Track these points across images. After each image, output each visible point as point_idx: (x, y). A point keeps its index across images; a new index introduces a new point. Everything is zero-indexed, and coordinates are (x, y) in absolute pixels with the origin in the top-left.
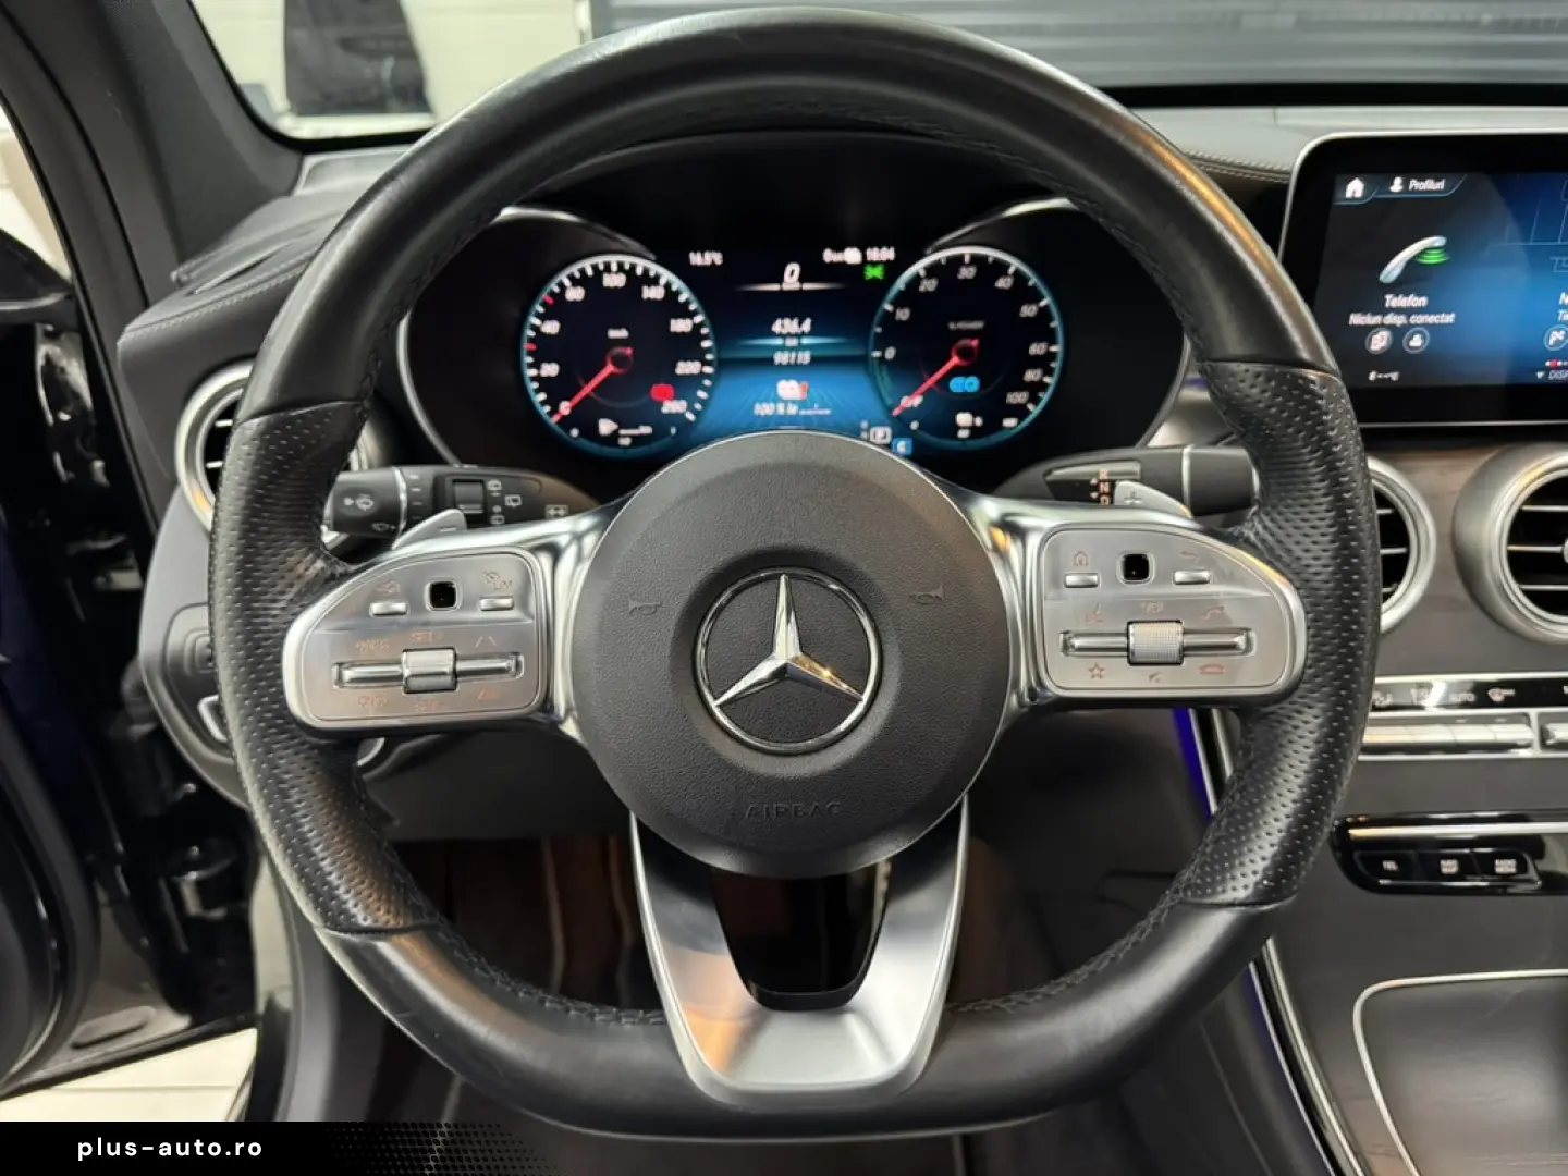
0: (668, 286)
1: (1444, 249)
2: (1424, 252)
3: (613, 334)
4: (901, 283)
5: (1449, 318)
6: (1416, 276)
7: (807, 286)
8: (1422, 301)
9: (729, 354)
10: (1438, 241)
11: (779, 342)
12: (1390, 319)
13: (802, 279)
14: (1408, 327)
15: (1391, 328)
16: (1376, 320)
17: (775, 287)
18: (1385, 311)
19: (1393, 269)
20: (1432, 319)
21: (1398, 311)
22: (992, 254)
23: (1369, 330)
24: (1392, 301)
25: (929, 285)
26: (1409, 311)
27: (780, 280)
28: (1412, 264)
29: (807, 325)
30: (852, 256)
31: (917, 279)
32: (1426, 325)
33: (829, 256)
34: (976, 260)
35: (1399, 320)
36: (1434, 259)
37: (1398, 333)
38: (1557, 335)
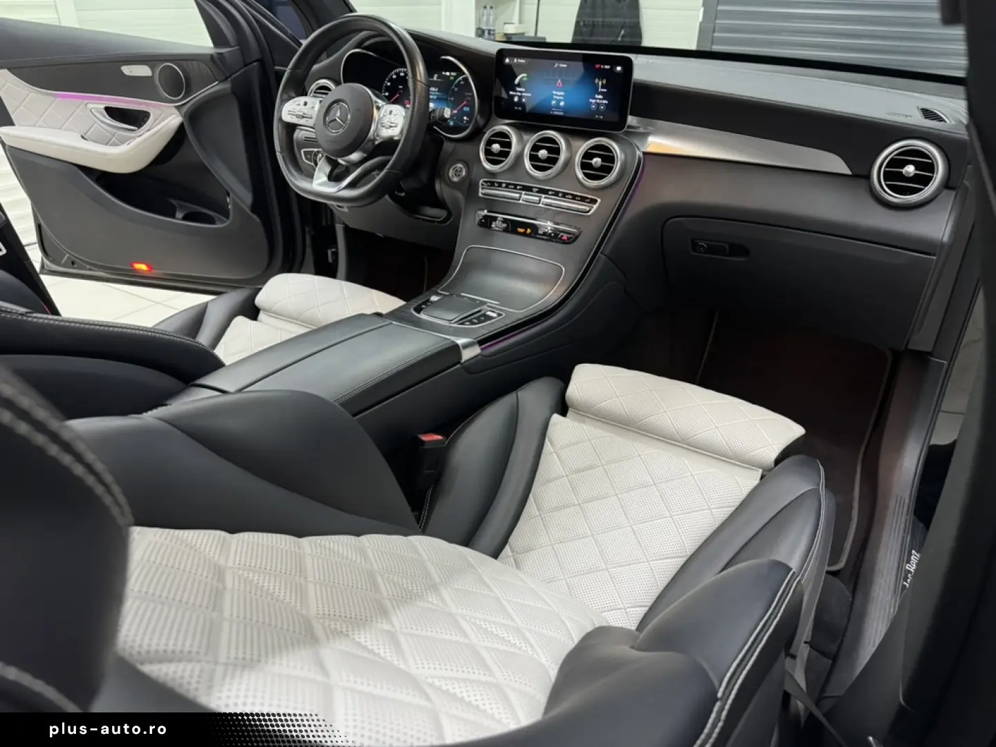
1: (527, 77)
4: (457, 81)
5: (529, 95)
6: (522, 83)
7: (438, 80)
8: (524, 90)
10: (525, 75)
14: (521, 96)
15: (518, 96)
16: (514, 93)
18: (516, 91)
19: (517, 81)
20: (526, 94)
23: (514, 96)
24: (518, 89)
25: (462, 83)
26: (521, 92)
27: (434, 77)
28: (521, 80)
29: (437, 90)
30: (448, 74)
31: (460, 81)
33: (443, 73)
35: (519, 94)
36: (525, 79)
38: (554, 102)
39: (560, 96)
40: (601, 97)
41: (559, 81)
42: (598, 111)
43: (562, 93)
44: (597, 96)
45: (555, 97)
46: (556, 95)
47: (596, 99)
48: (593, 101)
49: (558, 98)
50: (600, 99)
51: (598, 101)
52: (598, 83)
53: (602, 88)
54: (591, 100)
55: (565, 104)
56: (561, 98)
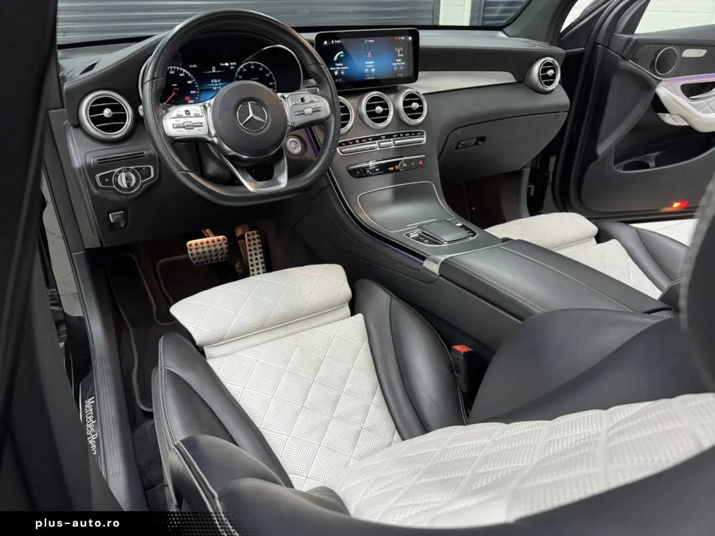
0: (185, 73)
1: (343, 54)
2: (340, 54)
3: (173, 85)
4: (238, 70)
5: (347, 68)
6: (340, 60)
7: (218, 72)
8: (342, 64)
9: (202, 88)
10: (342, 52)
11: (213, 85)
13: (216, 70)
14: (341, 70)
15: (338, 70)
16: (334, 69)
17: (210, 72)
18: (336, 67)
19: (335, 58)
21: (338, 66)
22: (257, 63)
23: (334, 71)
25: (245, 70)
27: (211, 70)
28: (339, 57)
29: (219, 81)
30: (227, 64)
31: (242, 69)
32: (345, 69)
33: (221, 64)
34: (254, 64)
35: (339, 68)
36: (342, 56)
37: (339, 71)
38: (367, 70)
39: (371, 64)
40: (400, 60)
41: (370, 53)
42: (399, 71)
43: (373, 62)
44: (397, 60)
45: (367, 66)
46: (368, 64)
47: (397, 62)
48: (395, 64)
49: (370, 66)
50: (400, 62)
51: (398, 64)
52: (398, 51)
53: (400, 54)
54: (393, 64)
55: (375, 70)
56: (371, 66)
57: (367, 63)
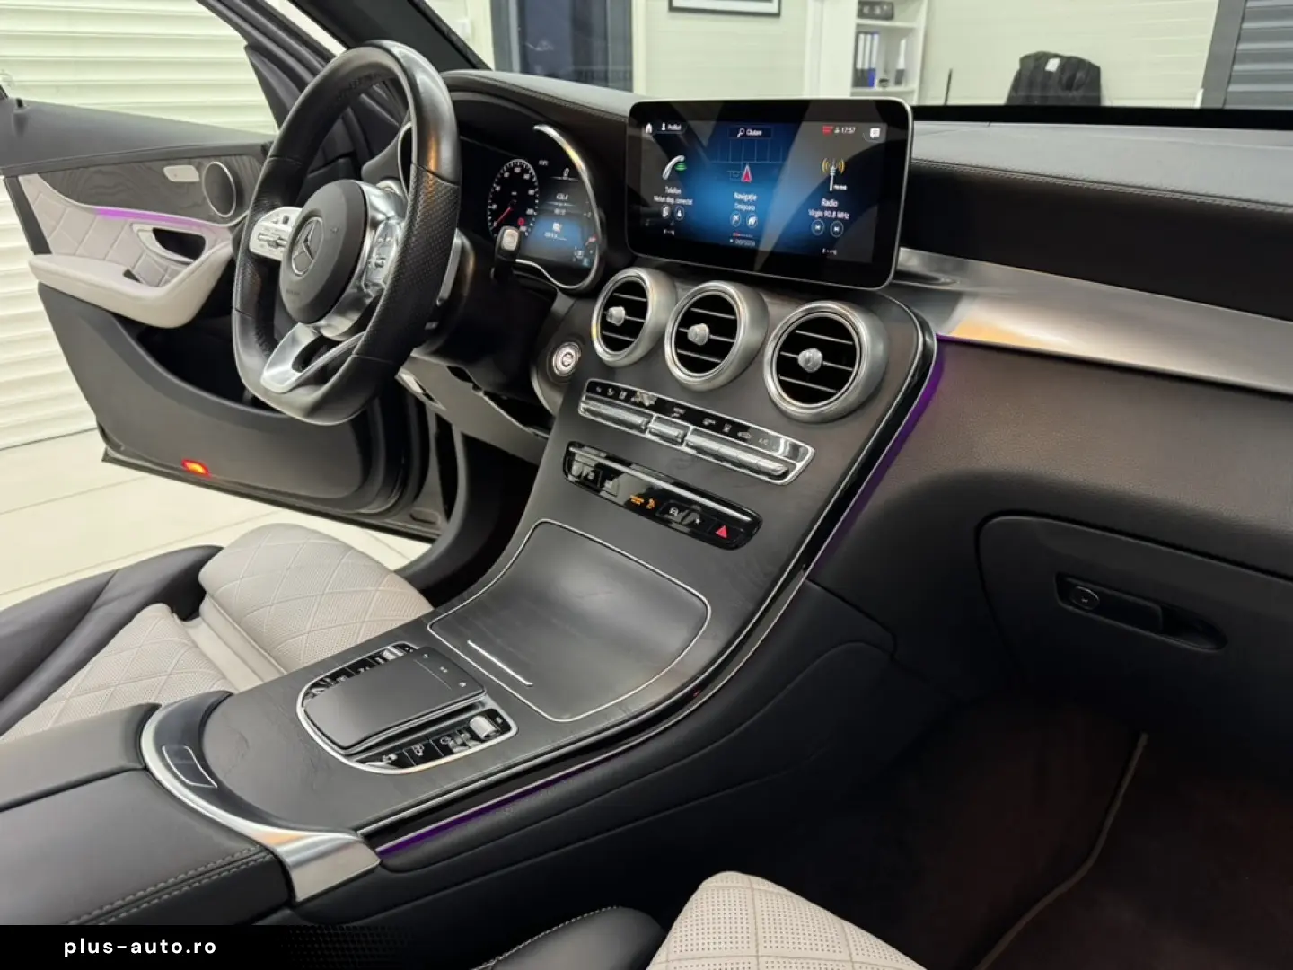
0: (531, 174)
1: (685, 162)
2: (678, 163)
3: (513, 193)
5: (690, 202)
7: (570, 179)
8: (679, 191)
9: (541, 207)
10: (681, 158)
11: (558, 204)
12: (670, 200)
13: (569, 176)
14: (675, 205)
15: (669, 204)
16: (662, 200)
17: (560, 178)
20: (683, 201)
21: (671, 195)
23: (661, 205)
24: (669, 190)
26: (674, 196)
27: (562, 175)
29: (566, 197)
32: (682, 205)
36: (681, 168)
37: (673, 208)
38: (736, 218)
39: (748, 203)
40: (833, 203)
41: (747, 167)
42: (828, 239)
43: (753, 197)
44: (825, 203)
45: (739, 206)
46: (741, 202)
47: (824, 209)
48: (818, 214)
49: (744, 207)
50: (832, 209)
51: (827, 213)
52: (829, 172)
53: (835, 183)
54: (812, 213)
55: (758, 222)
56: (750, 208)
57: (738, 196)
